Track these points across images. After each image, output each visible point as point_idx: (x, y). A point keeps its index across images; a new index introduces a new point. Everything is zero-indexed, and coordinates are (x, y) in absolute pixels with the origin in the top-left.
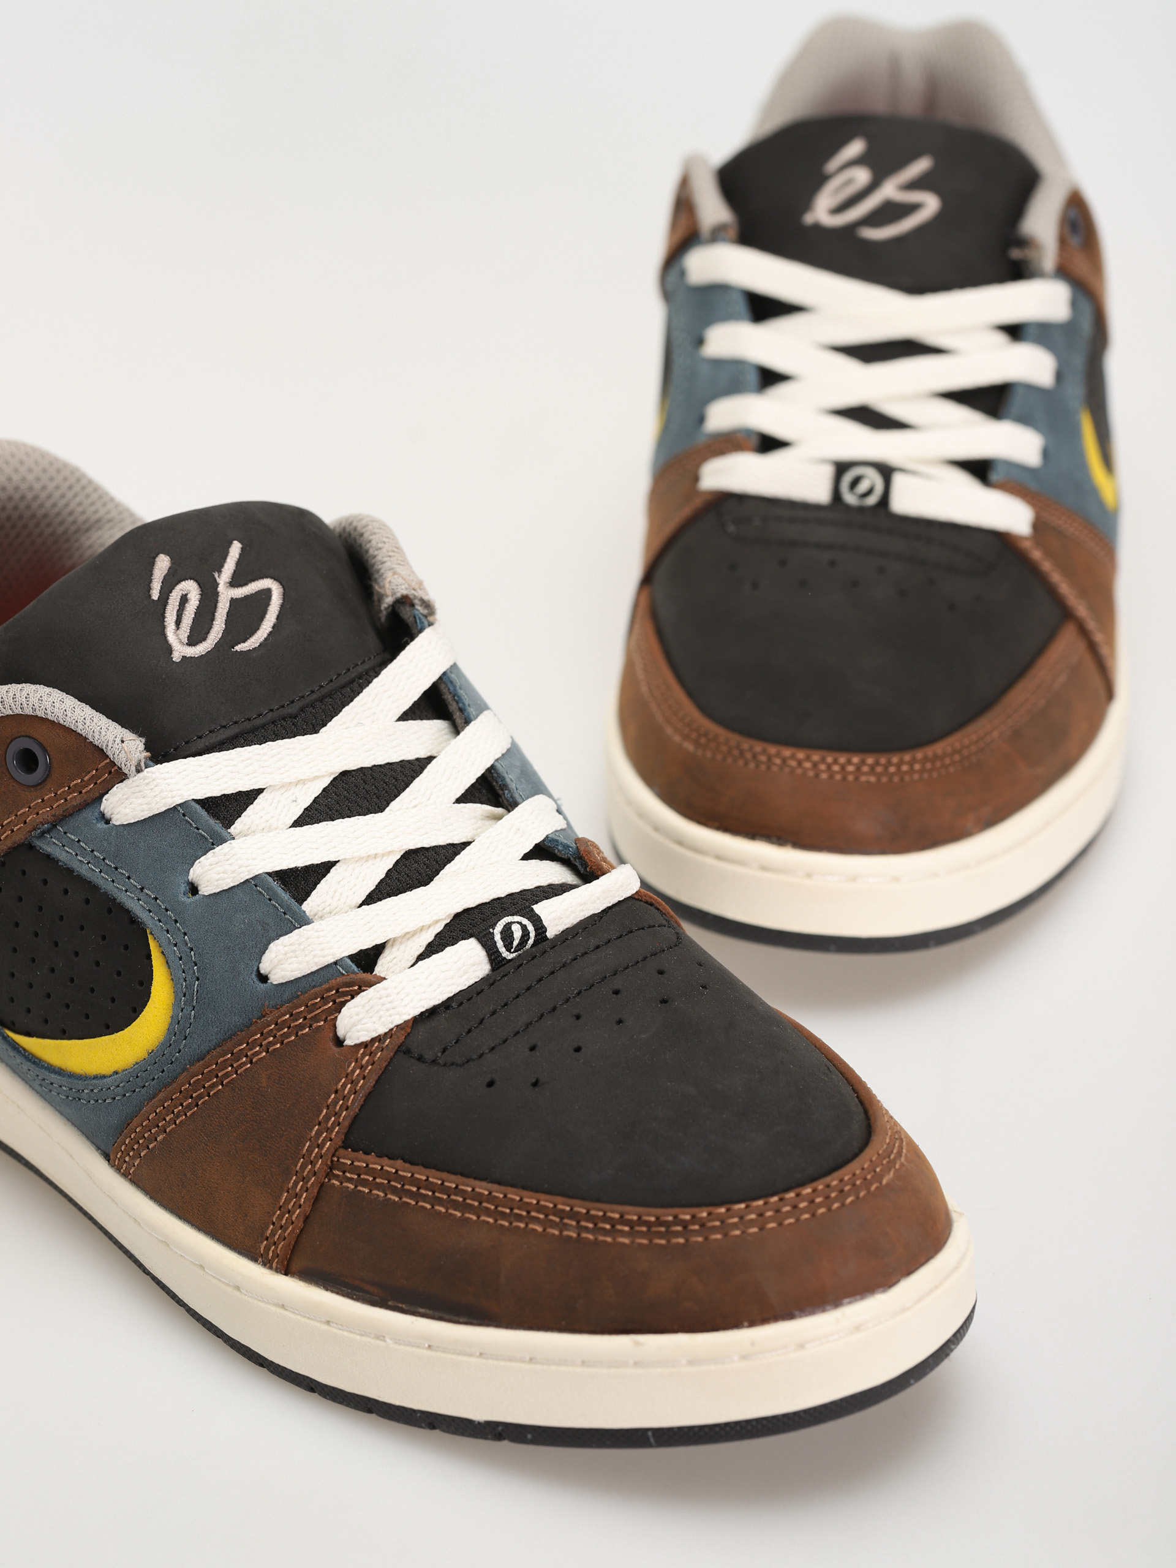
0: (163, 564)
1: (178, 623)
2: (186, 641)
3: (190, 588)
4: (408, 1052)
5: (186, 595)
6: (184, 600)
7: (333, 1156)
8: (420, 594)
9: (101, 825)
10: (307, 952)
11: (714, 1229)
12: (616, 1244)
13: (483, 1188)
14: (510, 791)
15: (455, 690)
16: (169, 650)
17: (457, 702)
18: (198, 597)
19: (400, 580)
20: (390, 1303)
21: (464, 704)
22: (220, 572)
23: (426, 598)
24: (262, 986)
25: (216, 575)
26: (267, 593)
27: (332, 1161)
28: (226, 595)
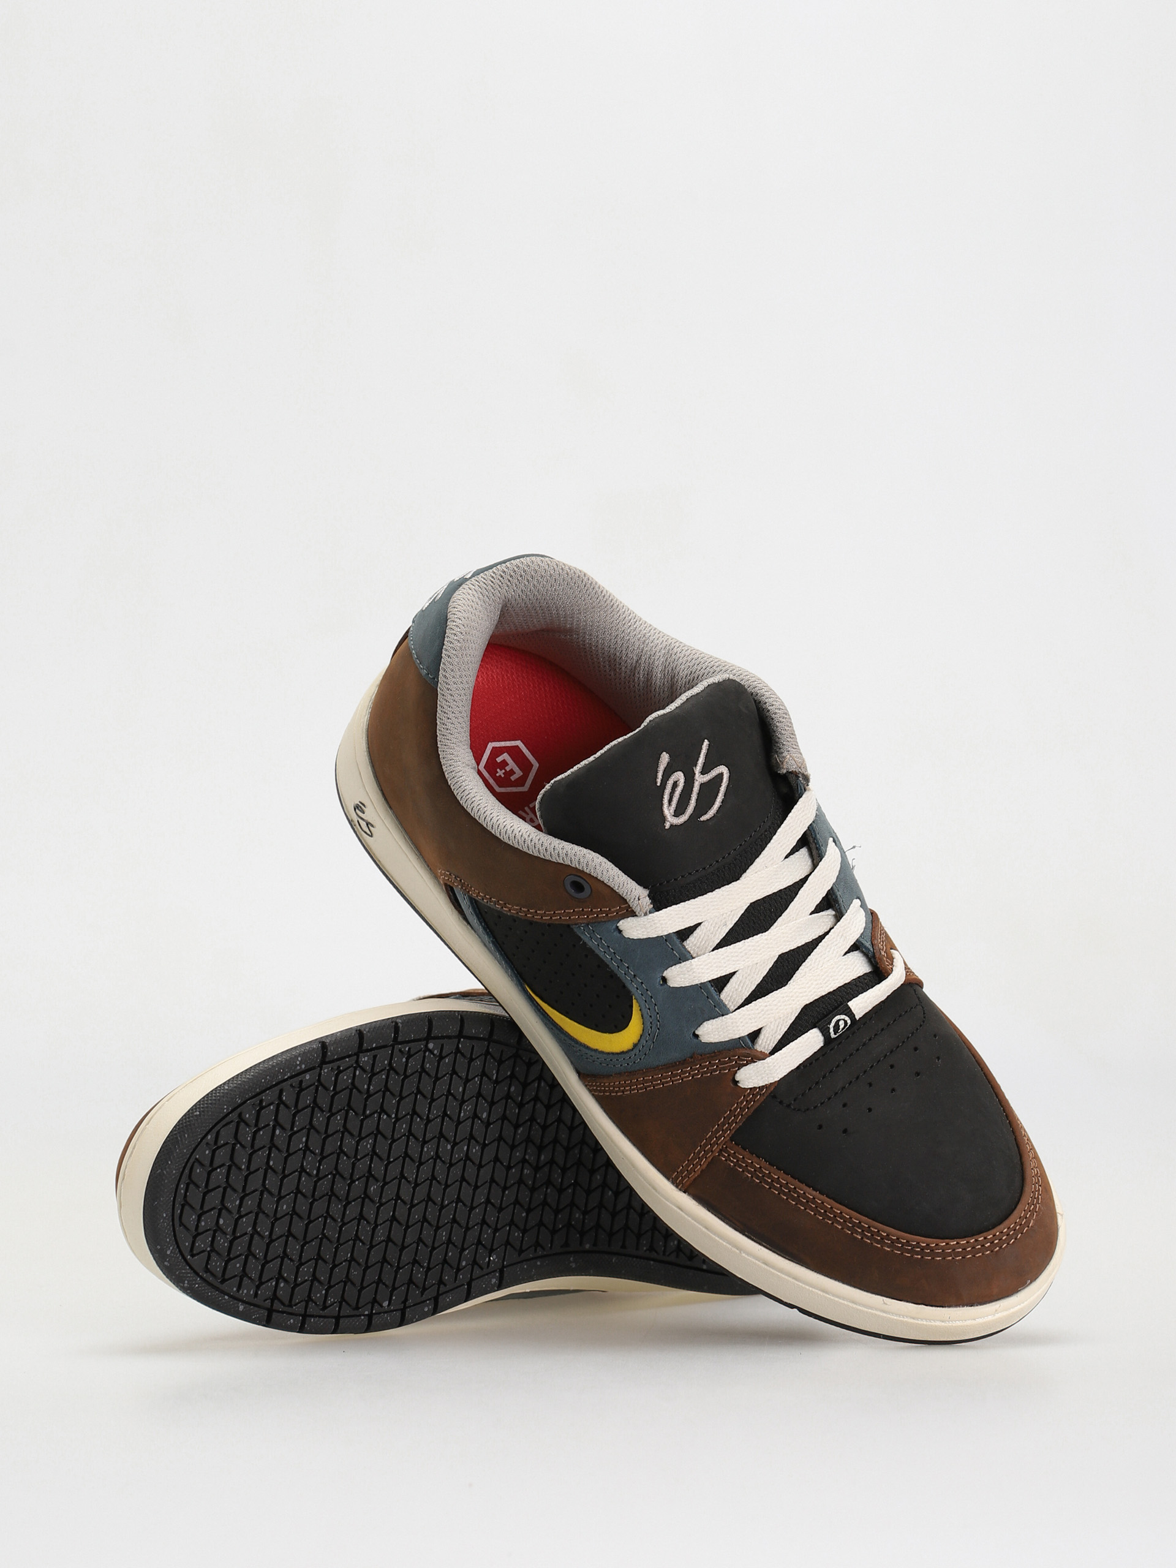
0: (665, 758)
1: (670, 801)
2: (673, 814)
3: (679, 776)
4: (774, 1097)
5: (677, 782)
6: (675, 785)
7: (724, 1144)
8: (803, 771)
9: (616, 933)
10: (725, 1031)
11: (938, 1255)
12: (882, 1249)
13: (811, 1193)
14: (839, 905)
15: (816, 836)
16: (664, 819)
17: (816, 844)
18: (683, 785)
19: (793, 762)
20: (746, 1233)
21: (820, 846)
22: (696, 766)
23: (806, 773)
24: (695, 1040)
25: (694, 768)
26: (721, 775)
27: (722, 1147)
28: (700, 779)
